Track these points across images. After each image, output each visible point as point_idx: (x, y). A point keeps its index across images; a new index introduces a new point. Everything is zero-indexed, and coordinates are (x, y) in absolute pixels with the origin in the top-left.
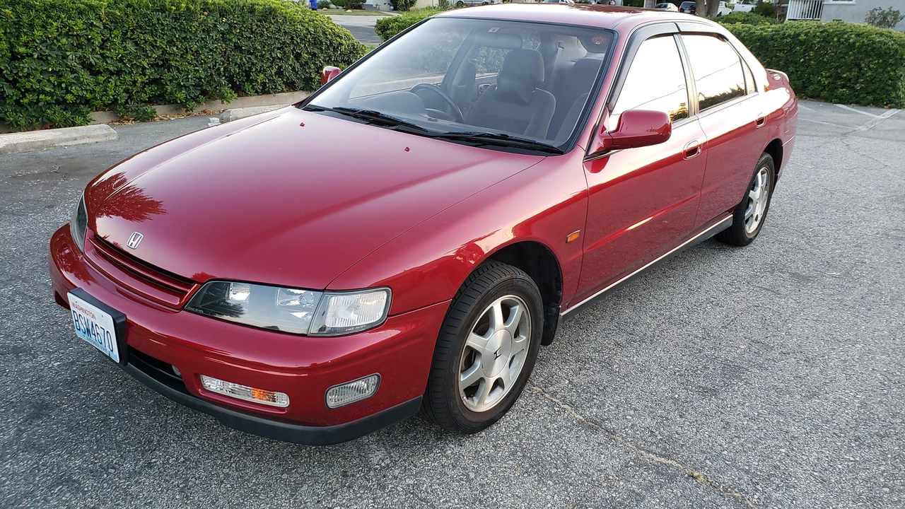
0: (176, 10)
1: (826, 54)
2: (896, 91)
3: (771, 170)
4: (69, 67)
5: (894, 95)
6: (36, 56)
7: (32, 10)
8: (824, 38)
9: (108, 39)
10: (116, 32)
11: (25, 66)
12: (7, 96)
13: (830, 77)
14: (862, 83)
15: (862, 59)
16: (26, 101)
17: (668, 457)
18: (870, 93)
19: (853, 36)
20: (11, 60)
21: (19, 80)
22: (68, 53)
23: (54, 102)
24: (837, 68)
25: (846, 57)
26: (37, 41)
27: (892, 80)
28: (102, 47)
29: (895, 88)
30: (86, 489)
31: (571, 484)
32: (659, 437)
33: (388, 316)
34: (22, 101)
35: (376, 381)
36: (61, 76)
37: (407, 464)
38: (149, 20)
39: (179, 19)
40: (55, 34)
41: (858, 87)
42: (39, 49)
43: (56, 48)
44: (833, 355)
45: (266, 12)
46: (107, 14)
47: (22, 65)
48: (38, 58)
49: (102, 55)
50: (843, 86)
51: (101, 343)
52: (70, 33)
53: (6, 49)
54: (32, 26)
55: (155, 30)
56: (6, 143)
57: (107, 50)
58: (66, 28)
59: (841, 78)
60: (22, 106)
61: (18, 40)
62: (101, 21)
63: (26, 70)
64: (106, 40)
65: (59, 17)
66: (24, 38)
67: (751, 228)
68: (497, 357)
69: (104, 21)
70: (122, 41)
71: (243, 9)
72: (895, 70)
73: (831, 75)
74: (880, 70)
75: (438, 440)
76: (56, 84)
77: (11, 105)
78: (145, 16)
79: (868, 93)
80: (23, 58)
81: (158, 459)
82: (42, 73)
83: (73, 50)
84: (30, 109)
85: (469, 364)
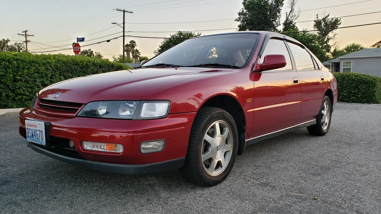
0: (82, 65)
1: (344, 84)
2: (375, 97)
3: (330, 103)
4: (37, 85)
5: (374, 98)
6: (23, 80)
7: (24, 63)
8: (342, 77)
9: (54, 75)
10: (57, 72)
11: (18, 84)
12: (10, 96)
13: (347, 92)
14: (360, 94)
15: (359, 85)
16: (17, 98)
17: (302, 193)
18: (365, 98)
19: (353, 76)
20: (13, 82)
21: (16, 90)
22: (37, 80)
23: (29, 99)
24: (349, 89)
25: (352, 85)
26: (25, 74)
27: (372, 93)
28: (51, 78)
29: (374, 96)
30: (23, 206)
31: (257, 202)
32: (296, 188)
33: (169, 114)
34: (15, 98)
35: (163, 144)
36: (33, 89)
37: (178, 196)
38: (71, 68)
39: (83, 68)
40: (33, 72)
41: (359, 96)
42: (25, 78)
43: (32, 77)
44: (370, 164)
45: (118, 67)
46: (54, 65)
47: (17, 84)
48: (24, 81)
49: (50, 81)
50: (353, 96)
51: (38, 139)
52: (39, 72)
53: (12, 77)
54: (23, 69)
55: (73, 72)
56: (6, 112)
57: (53, 79)
58: (37, 70)
59: (352, 93)
60: (15, 100)
61: (17, 74)
62: (52, 68)
63: (19, 86)
64: (53, 75)
65: (35, 66)
66: (20, 73)
67: (325, 128)
68: (218, 150)
69: (53, 68)
70: (59, 76)
71: (109, 65)
72: (373, 89)
73: (348, 92)
74: (367, 89)
75: (192, 189)
76: (30, 92)
77: (10, 100)
78: (69, 66)
79: (364, 98)
80: (18, 81)
81: (60, 196)
82: (25, 87)
83: (39, 78)
84: (19, 102)
85: (206, 150)
